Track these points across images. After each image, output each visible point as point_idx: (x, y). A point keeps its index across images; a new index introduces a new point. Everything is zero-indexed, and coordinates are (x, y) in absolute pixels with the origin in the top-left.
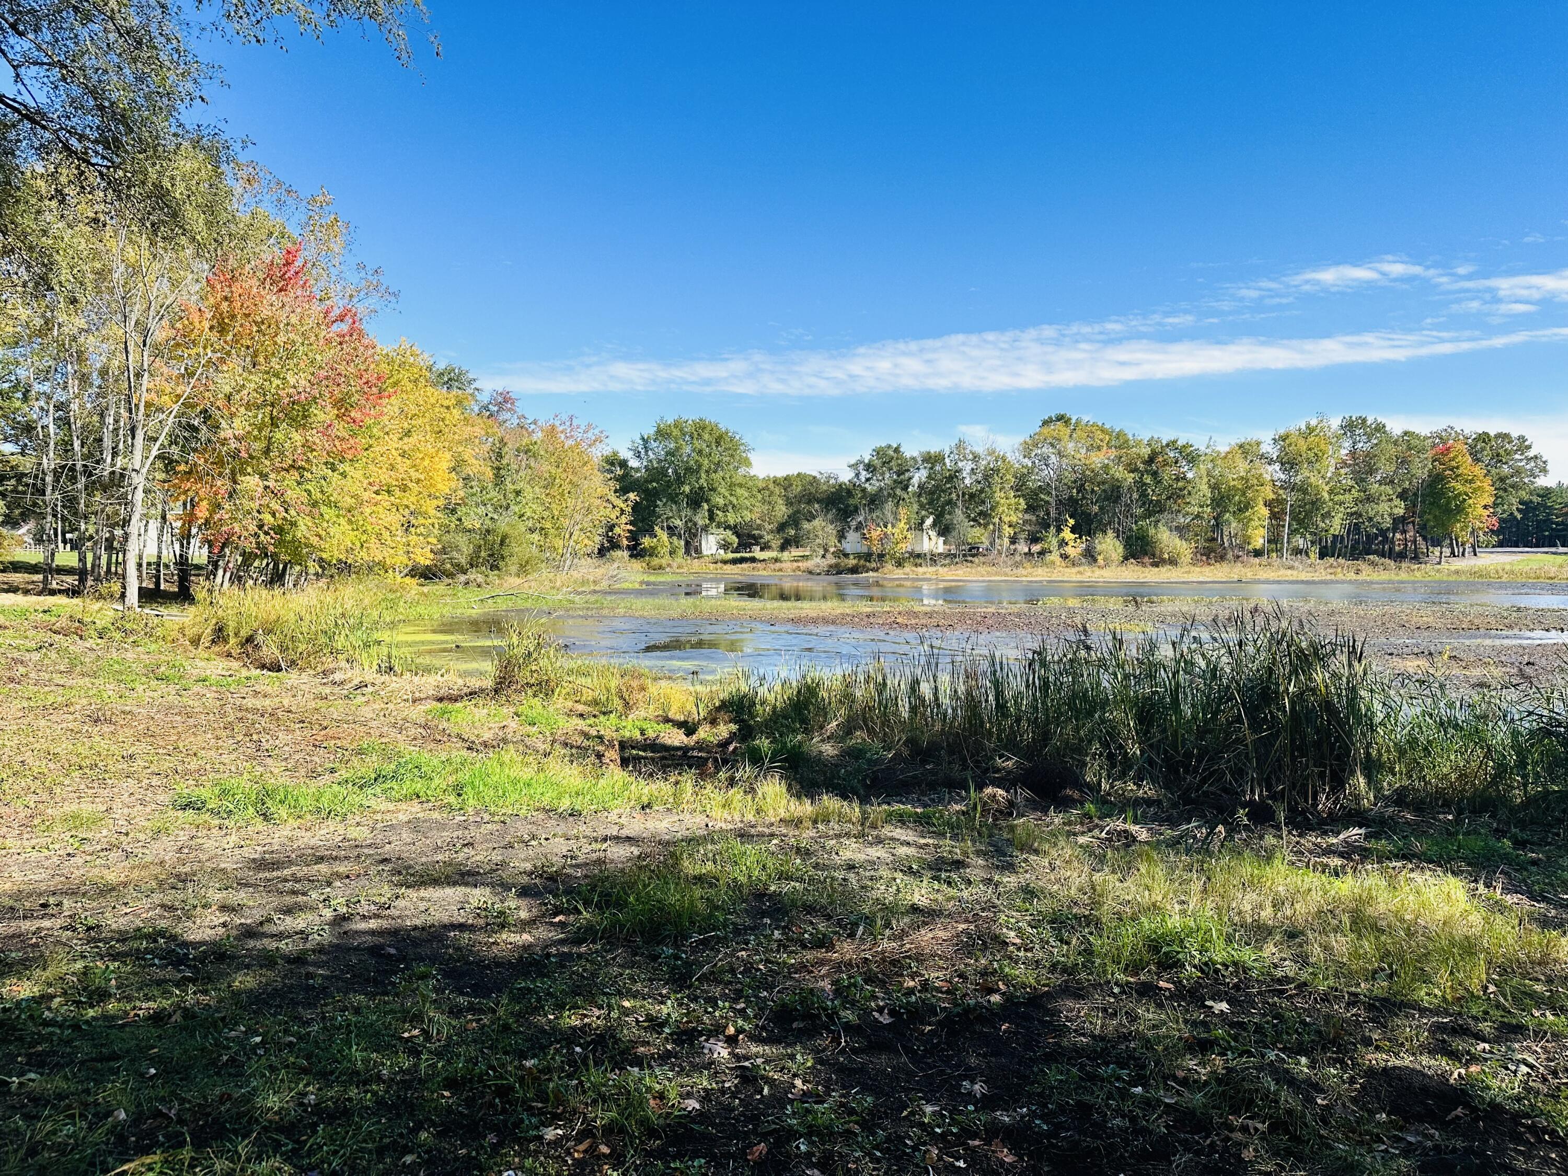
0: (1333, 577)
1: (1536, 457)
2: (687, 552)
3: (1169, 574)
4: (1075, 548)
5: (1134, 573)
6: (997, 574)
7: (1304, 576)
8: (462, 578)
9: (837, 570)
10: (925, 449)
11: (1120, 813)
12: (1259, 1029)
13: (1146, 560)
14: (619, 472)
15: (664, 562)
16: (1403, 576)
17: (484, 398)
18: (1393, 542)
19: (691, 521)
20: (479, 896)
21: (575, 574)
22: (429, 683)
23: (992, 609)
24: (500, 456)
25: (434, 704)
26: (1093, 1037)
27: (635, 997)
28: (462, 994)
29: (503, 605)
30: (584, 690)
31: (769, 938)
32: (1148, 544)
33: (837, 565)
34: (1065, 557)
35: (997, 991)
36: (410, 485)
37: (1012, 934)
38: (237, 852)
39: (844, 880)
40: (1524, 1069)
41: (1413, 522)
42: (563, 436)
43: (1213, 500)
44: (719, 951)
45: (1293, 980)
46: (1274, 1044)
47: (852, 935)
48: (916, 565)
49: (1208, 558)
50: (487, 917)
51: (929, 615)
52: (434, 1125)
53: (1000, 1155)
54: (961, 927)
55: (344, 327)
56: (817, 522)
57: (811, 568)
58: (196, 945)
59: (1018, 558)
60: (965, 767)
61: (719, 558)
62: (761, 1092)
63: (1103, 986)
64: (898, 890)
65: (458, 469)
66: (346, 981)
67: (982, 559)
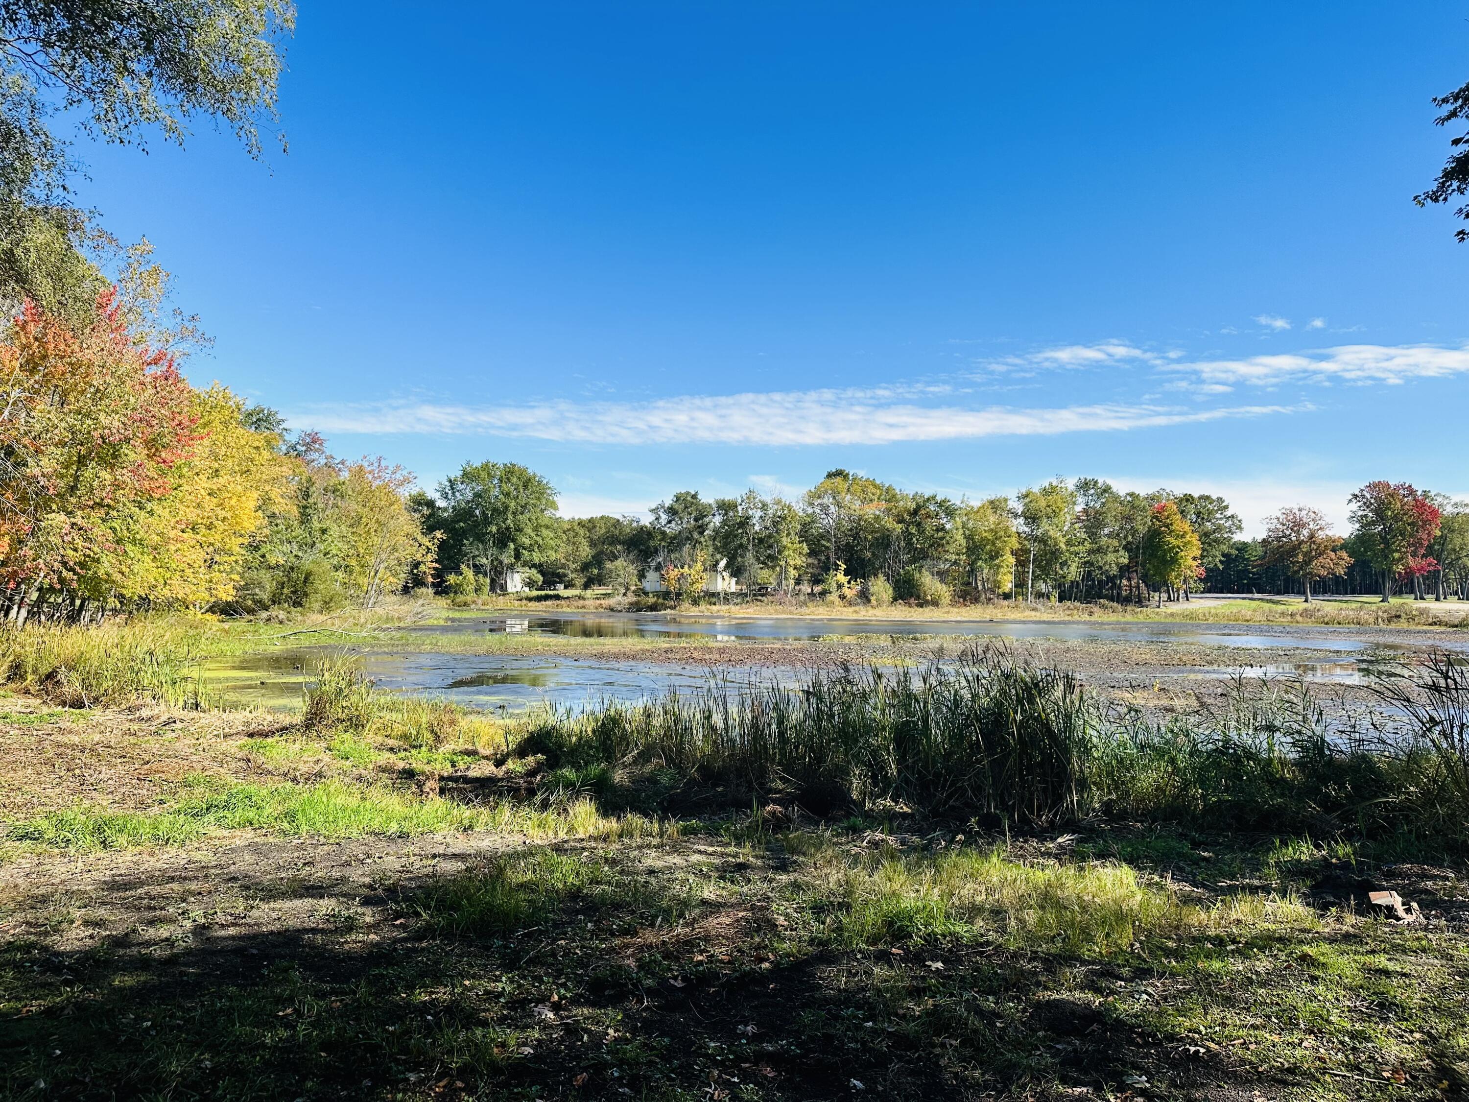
0: (1070, 618)
1: (1233, 516)
2: (493, 589)
3: (931, 614)
4: (850, 592)
5: (902, 613)
6: (783, 612)
7: (1046, 617)
8: (264, 615)
9: (636, 607)
10: (721, 497)
11: (879, 825)
12: (963, 978)
13: (912, 601)
14: (426, 511)
15: (469, 599)
16: (1129, 618)
17: (292, 438)
18: (1120, 587)
19: (497, 559)
20: (326, 905)
21: (380, 611)
22: (238, 718)
23: (778, 645)
24: (307, 496)
25: (245, 740)
26: (839, 990)
27: (473, 978)
28: (325, 982)
29: (305, 641)
30: (395, 725)
31: (583, 929)
32: (914, 586)
33: (637, 603)
34: (842, 597)
35: (767, 960)
36: (216, 523)
37: (782, 918)
38: (85, 875)
39: (646, 882)
40: (1145, 997)
41: (1136, 571)
42: (370, 477)
43: (968, 548)
44: (542, 941)
45: (992, 943)
46: (972, 988)
47: (652, 925)
48: (710, 604)
49: (965, 600)
50: (335, 922)
51: (721, 651)
52: (315, 1076)
53: (764, 1072)
54: (741, 914)
55: (158, 370)
56: (619, 563)
57: (613, 605)
58: (69, 955)
59: (802, 598)
60: (750, 788)
61: (524, 595)
62: (581, 1040)
63: (850, 955)
64: (690, 889)
65: (264, 507)
66: (217, 976)
67: (770, 598)
